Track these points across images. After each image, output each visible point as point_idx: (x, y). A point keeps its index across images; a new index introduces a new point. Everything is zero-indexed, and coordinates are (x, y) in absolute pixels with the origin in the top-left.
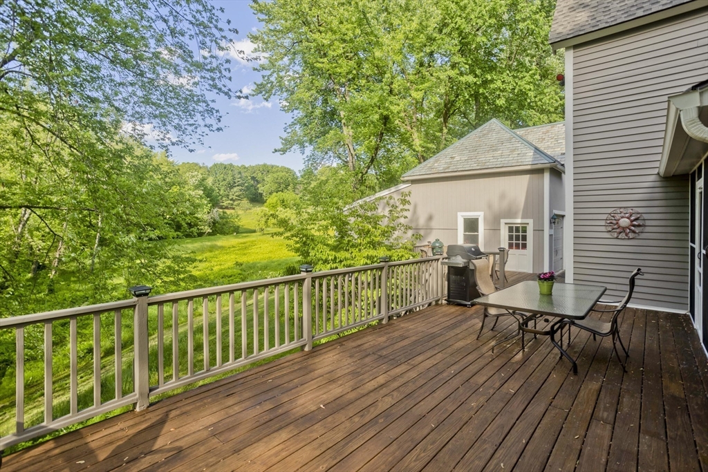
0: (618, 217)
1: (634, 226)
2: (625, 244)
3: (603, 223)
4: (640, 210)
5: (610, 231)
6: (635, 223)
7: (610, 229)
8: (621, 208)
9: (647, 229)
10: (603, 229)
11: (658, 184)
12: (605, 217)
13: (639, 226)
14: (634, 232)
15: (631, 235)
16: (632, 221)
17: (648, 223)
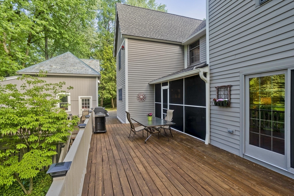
0: (140, 96)
1: (144, 98)
2: (142, 104)
3: (136, 97)
4: (145, 93)
5: (138, 100)
6: (144, 97)
7: (138, 99)
8: (140, 93)
9: (147, 99)
10: (136, 99)
11: (149, 86)
12: (137, 95)
13: (145, 98)
14: (144, 100)
15: (143, 101)
16: (143, 97)
17: (147, 97)
